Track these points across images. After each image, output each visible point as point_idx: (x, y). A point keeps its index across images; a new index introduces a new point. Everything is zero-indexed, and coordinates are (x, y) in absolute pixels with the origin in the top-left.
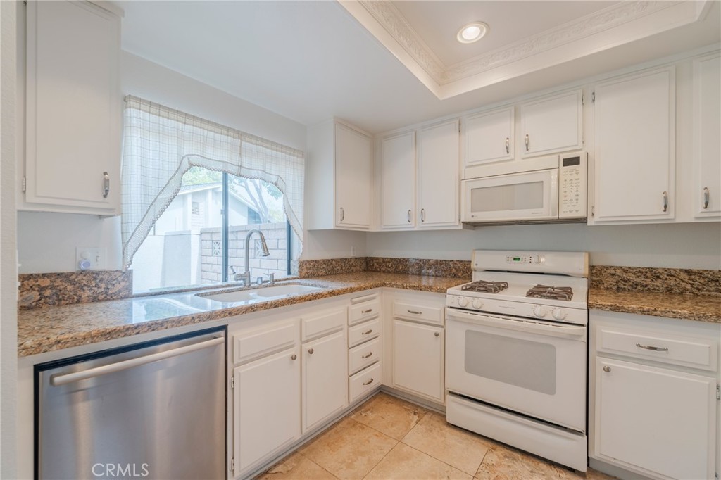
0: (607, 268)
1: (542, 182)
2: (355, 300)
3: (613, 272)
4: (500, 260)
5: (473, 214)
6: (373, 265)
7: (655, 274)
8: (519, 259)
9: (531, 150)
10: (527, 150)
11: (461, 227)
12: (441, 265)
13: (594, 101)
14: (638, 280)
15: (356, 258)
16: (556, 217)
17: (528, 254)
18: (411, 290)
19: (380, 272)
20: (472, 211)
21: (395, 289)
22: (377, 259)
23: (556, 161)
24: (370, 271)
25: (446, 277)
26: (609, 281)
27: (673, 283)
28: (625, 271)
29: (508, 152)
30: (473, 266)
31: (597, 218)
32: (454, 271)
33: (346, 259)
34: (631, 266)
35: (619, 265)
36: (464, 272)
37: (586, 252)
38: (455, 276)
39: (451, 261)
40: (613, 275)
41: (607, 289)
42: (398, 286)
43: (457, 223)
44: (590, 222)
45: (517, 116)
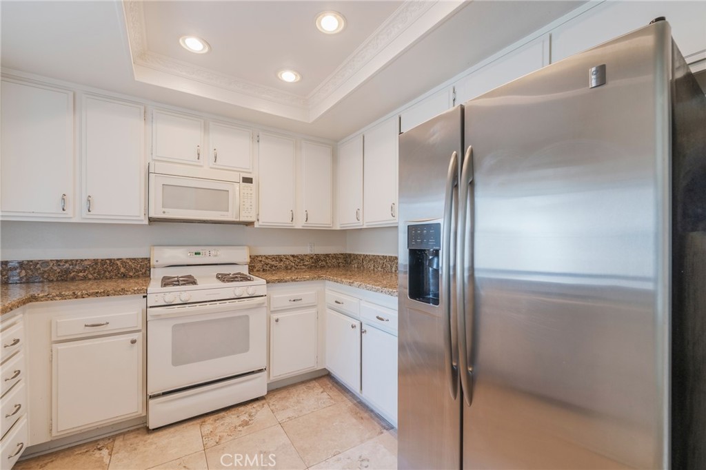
0: (257, 256)
1: (228, 191)
3: (261, 259)
4: (180, 255)
5: (164, 210)
7: (279, 258)
8: (199, 254)
9: (218, 162)
10: (215, 162)
11: (146, 222)
13: (258, 141)
14: (273, 263)
16: (238, 220)
17: (208, 248)
18: (91, 299)
20: (163, 207)
21: (59, 302)
23: (237, 177)
25: (111, 278)
26: (259, 266)
27: (288, 263)
28: (267, 258)
29: (198, 158)
30: (153, 262)
31: (260, 223)
32: (122, 270)
34: (270, 254)
35: (263, 254)
36: (137, 271)
37: (247, 246)
38: (124, 276)
39: (118, 259)
40: (261, 261)
41: (258, 271)
42: (63, 297)
43: (142, 217)
44: (256, 225)
45: (206, 129)
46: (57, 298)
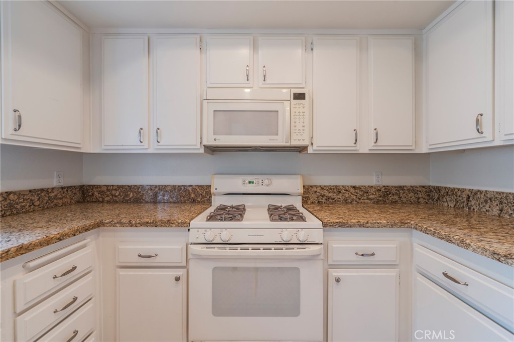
0: (312, 187)
1: (278, 111)
2: (32, 264)
3: (315, 190)
4: (237, 184)
5: (216, 137)
6: (93, 195)
7: (337, 190)
8: (253, 183)
9: (268, 81)
10: (264, 80)
11: (202, 151)
12: (179, 191)
13: (312, 49)
14: (330, 195)
15: (62, 188)
16: (288, 144)
17: (261, 177)
19: (103, 202)
20: (214, 134)
22: (100, 186)
23: (287, 93)
24: (88, 202)
25: (185, 202)
26: (313, 197)
27: (347, 196)
28: (322, 189)
29: (248, 80)
30: (213, 190)
31: (315, 147)
32: (193, 195)
33: (42, 190)
34: (326, 185)
35: (318, 185)
36: (203, 197)
37: (300, 175)
38: (194, 201)
39: (190, 186)
40: (316, 192)
41: (312, 203)
42: (122, 224)
43: (198, 146)
44: (310, 150)
45: (255, 47)
46: (118, 225)
